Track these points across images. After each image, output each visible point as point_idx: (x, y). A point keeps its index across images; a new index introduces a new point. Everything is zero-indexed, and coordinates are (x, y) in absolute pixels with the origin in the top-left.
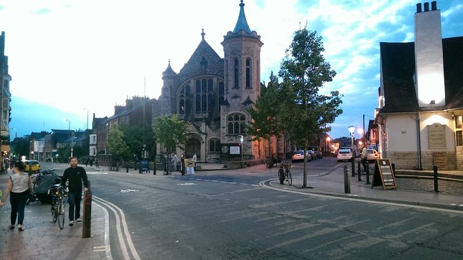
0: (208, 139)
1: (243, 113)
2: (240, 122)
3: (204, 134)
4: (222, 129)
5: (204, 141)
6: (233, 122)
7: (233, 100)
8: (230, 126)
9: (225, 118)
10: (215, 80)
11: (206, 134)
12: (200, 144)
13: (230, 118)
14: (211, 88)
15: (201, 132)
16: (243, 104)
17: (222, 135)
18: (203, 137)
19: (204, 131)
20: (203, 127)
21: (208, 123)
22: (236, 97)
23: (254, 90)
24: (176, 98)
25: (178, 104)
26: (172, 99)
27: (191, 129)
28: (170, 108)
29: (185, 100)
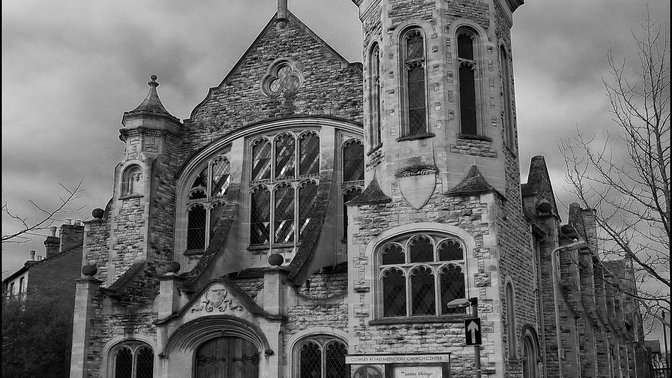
0: (291, 340)
1: (450, 228)
2: (436, 267)
3: (271, 318)
4: (352, 294)
5: (274, 345)
6: (407, 268)
7: (407, 182)
8: (392, 286)
9: (369, 250)
10: (327, 136)
11: (283, 319)
12: (256, 359)
13: (390, 253)
14: (309, 164)
15: (258, 312)
16: (453, 194)
17: (354, 322)
18: (271, 330)
19: (272, 308)
20: (270, 294)
21: (293, 278)
22: (416, 169)
23: (497, 144)
24: (173, 200)
25: (183, 221)
26: (153, 203)
27: (215, 301)
28: (144, 231)
29: (208, 207)
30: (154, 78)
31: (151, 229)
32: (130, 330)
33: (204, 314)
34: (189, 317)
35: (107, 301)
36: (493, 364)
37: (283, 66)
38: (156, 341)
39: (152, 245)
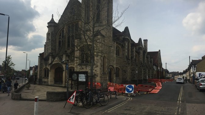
3: (64, 64)
12: (62, 72)
18: (64, 66)
23: (105, 23)
24: (56, 40)
25: (58, 44)
26: (52, 41)
27: (57, 60)
28: (50, 46)
29: (61, 41)
30: (53, 15)
31: (52, 46)
32: (46, 66)
33: (55, 62)
34: (53, 63)
35: (43, 60)
36: (98, 74)
37: (73, 9)
38: (49, 68)
39: (52, 49)
